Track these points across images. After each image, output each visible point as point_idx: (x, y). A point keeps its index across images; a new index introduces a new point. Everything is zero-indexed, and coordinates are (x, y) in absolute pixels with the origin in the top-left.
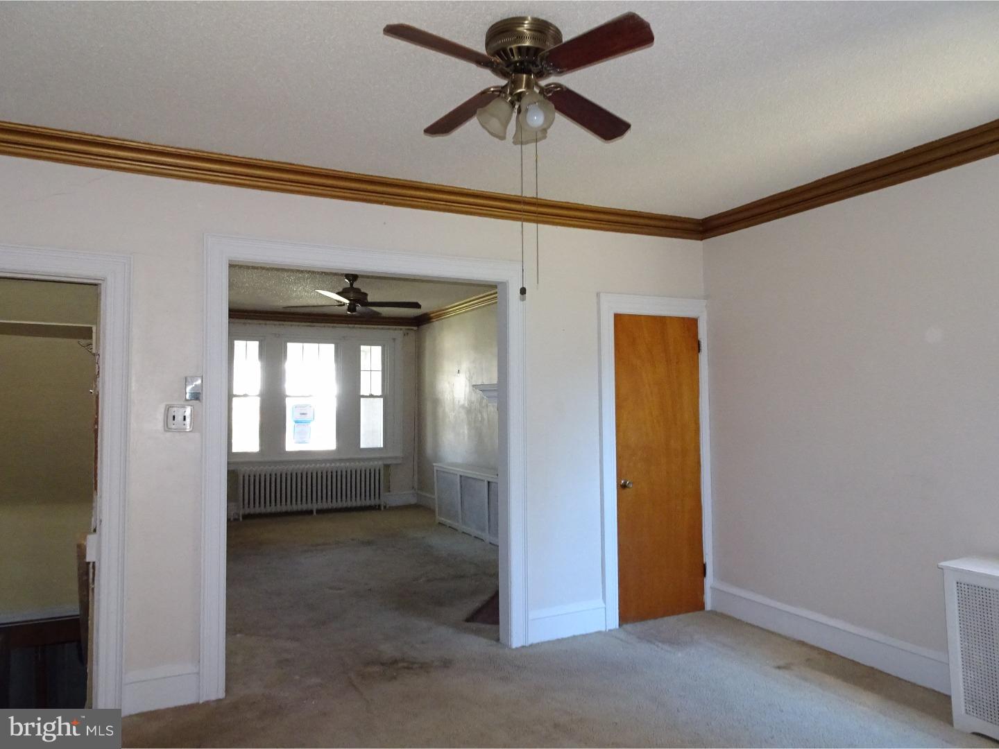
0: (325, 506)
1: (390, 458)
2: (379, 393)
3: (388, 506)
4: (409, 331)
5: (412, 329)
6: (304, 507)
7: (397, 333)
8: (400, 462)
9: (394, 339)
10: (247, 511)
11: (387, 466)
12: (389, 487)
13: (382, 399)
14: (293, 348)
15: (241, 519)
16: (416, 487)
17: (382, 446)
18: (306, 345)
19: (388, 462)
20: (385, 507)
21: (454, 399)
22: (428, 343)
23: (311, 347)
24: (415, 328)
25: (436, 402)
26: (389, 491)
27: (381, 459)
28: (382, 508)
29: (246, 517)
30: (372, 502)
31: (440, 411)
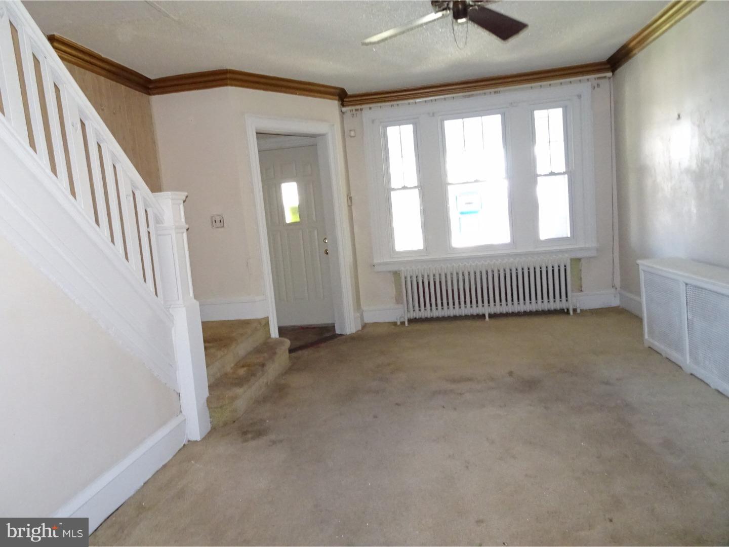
0: (498, 309)
1: (581, 249)
2: (563, 169)
3: (578, 311)
4: (600, 81)
5: (605, 77)
6: (475, 311)
7: (582, 86)
8: (593, 253)
9: (579, 96)
10: (413, 315)
11: (576, 261)
12: (581, 287)
13: (566, 176)
14: (452, 127)
15: (406, 323)
16: (618, 284)
17: (569, 236)
18: (468, 121)
19: (579, 255)
20: (575, 310)
21: (670, 163)
22: (628, 91)
23: (473, 122)
24: (609, 74)
25: (642, 170)
26: (581, 291)
27: (567, 251)
28: (571, 312)
29: (411, 321)
30: (558, 305)
31: (649, 182)
